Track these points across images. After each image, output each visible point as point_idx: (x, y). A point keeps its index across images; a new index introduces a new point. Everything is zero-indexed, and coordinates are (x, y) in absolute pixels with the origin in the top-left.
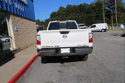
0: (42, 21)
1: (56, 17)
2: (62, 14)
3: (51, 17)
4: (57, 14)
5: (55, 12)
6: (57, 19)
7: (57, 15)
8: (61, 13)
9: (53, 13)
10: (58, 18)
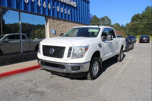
0: (122, 25)
1: (140, 20)
2: (149, 17)
3: (132, 21)
4: (141, 16)
5: (138, 14)
6: (140, 24)
7: (141, 19)
8: (146, 15)
9: (135, 15)
10: (142, 22)
